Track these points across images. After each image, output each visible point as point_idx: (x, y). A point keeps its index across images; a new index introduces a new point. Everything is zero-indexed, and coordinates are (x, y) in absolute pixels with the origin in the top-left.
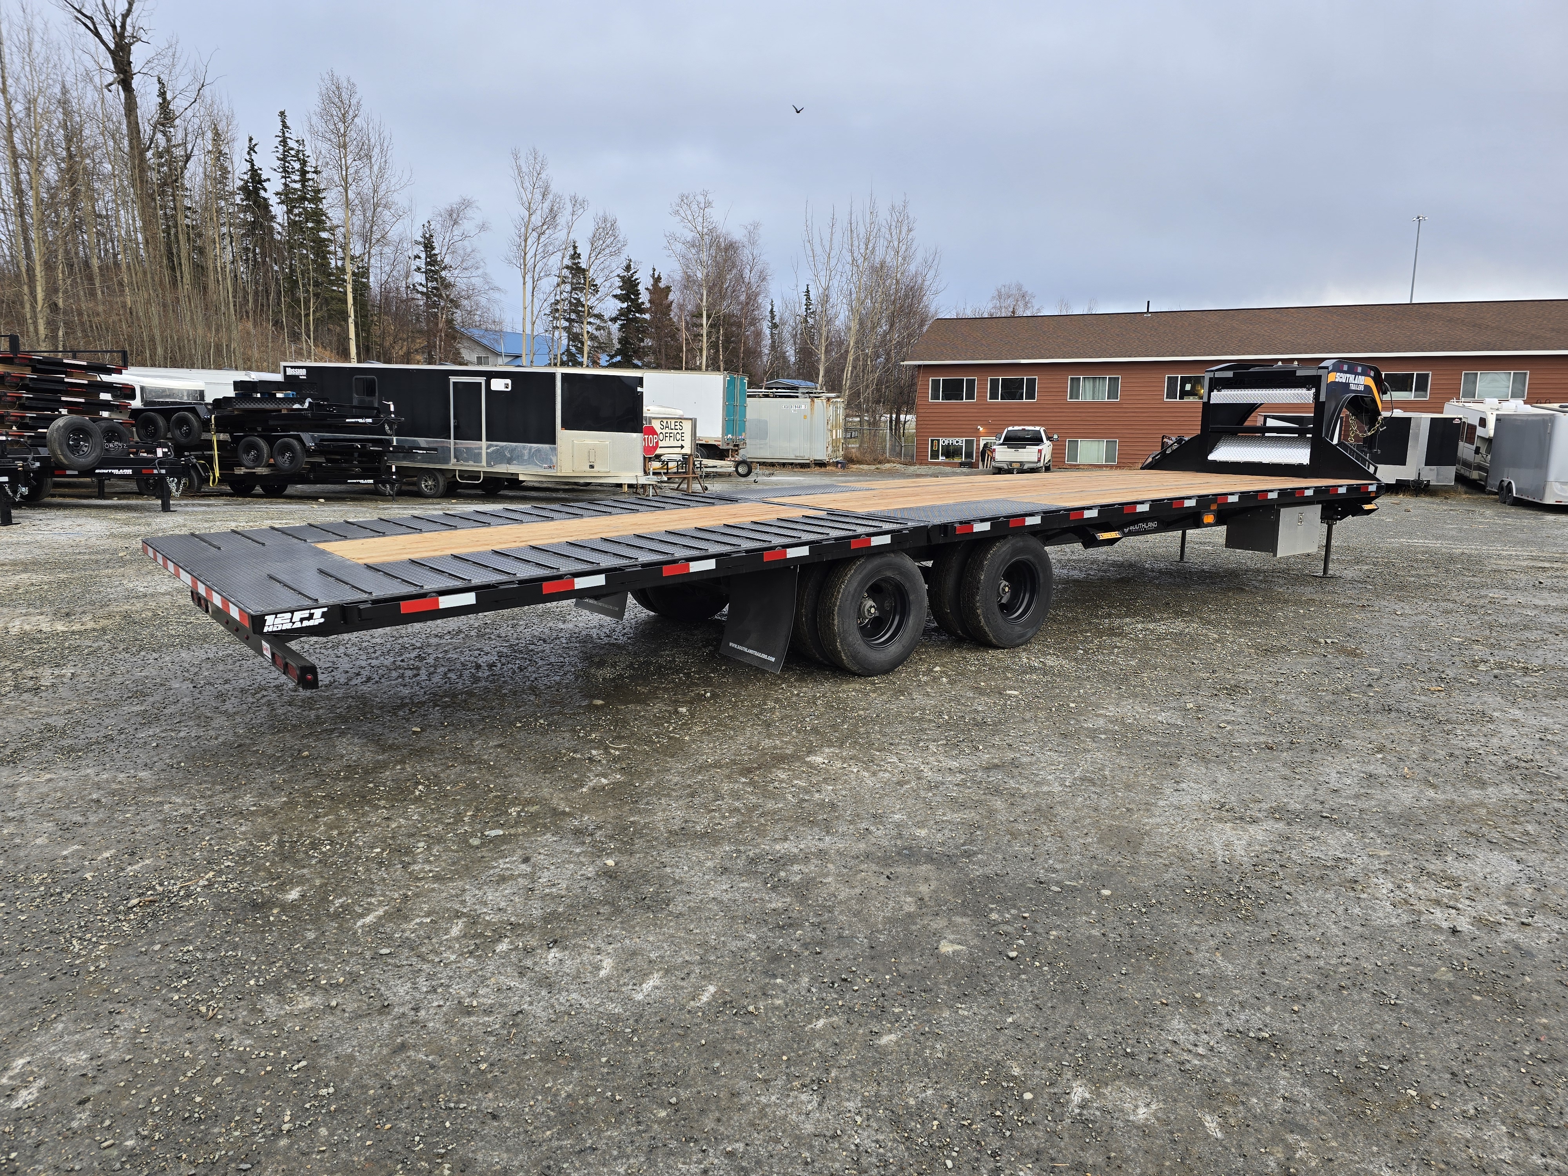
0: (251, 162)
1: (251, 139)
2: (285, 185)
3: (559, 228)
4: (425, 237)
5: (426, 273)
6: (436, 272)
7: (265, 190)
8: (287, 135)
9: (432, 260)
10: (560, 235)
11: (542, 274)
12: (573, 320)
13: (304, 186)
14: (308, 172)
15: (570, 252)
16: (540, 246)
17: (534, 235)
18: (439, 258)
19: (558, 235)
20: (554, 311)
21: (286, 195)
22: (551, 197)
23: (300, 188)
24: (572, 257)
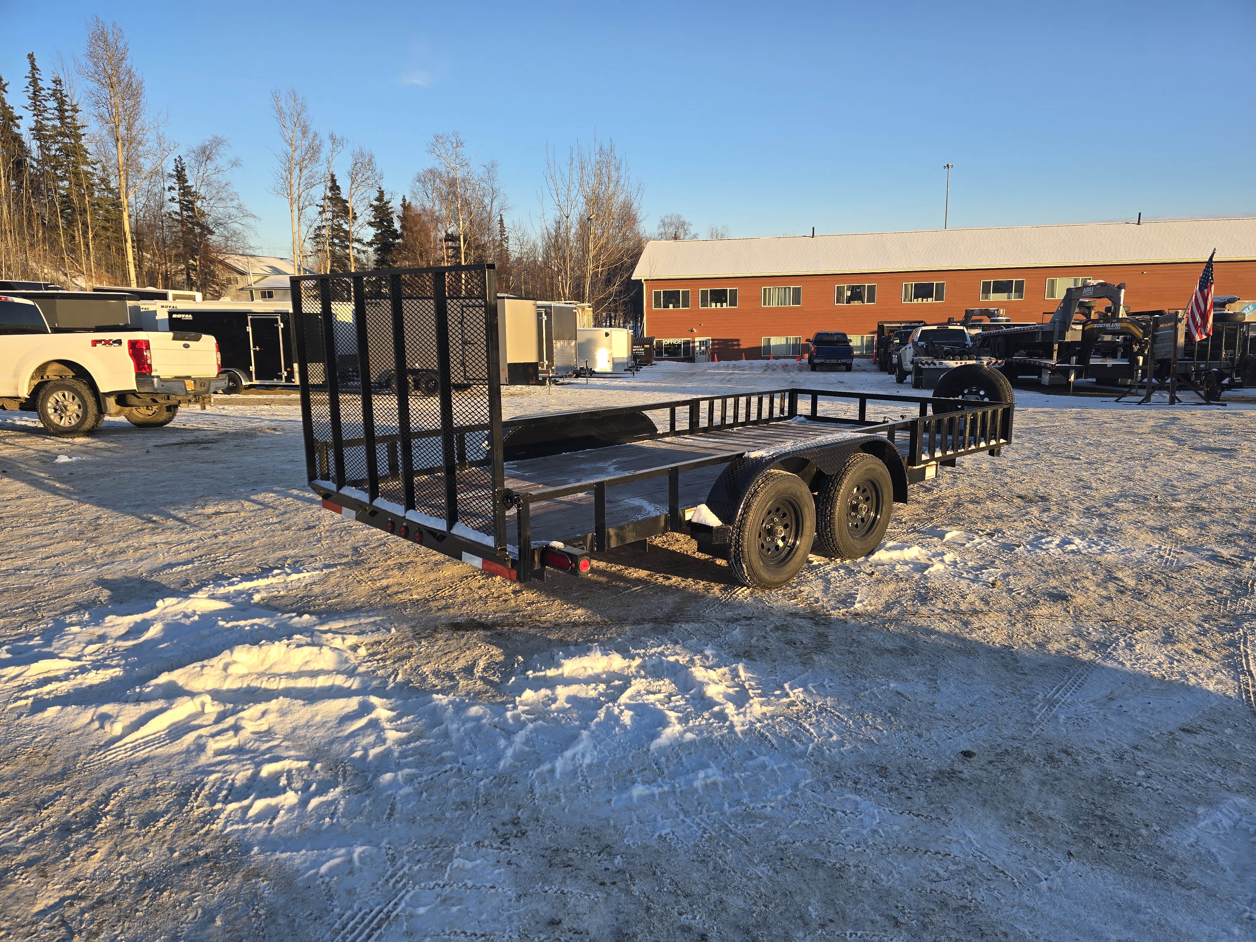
2: (36, 121)
3: (321, 163)
4: (178, 171)
5: (180, 203)
6: (191, 202)
7: (18, 127)
8: (37, 76)
9: (186, 191)
10: (321, 169)
11: (307, 203)
12: (334, 244)
13: (63, 123)
14: (67, 111)
15: (329, 184)
16: (303, 178)
17: (297, 169)
18: (193, 190)
19: (319, 169)
20: (317, 236)
21: (38, 131)
22: (311, 135)
23: (59, 125)
24: (331, 189)
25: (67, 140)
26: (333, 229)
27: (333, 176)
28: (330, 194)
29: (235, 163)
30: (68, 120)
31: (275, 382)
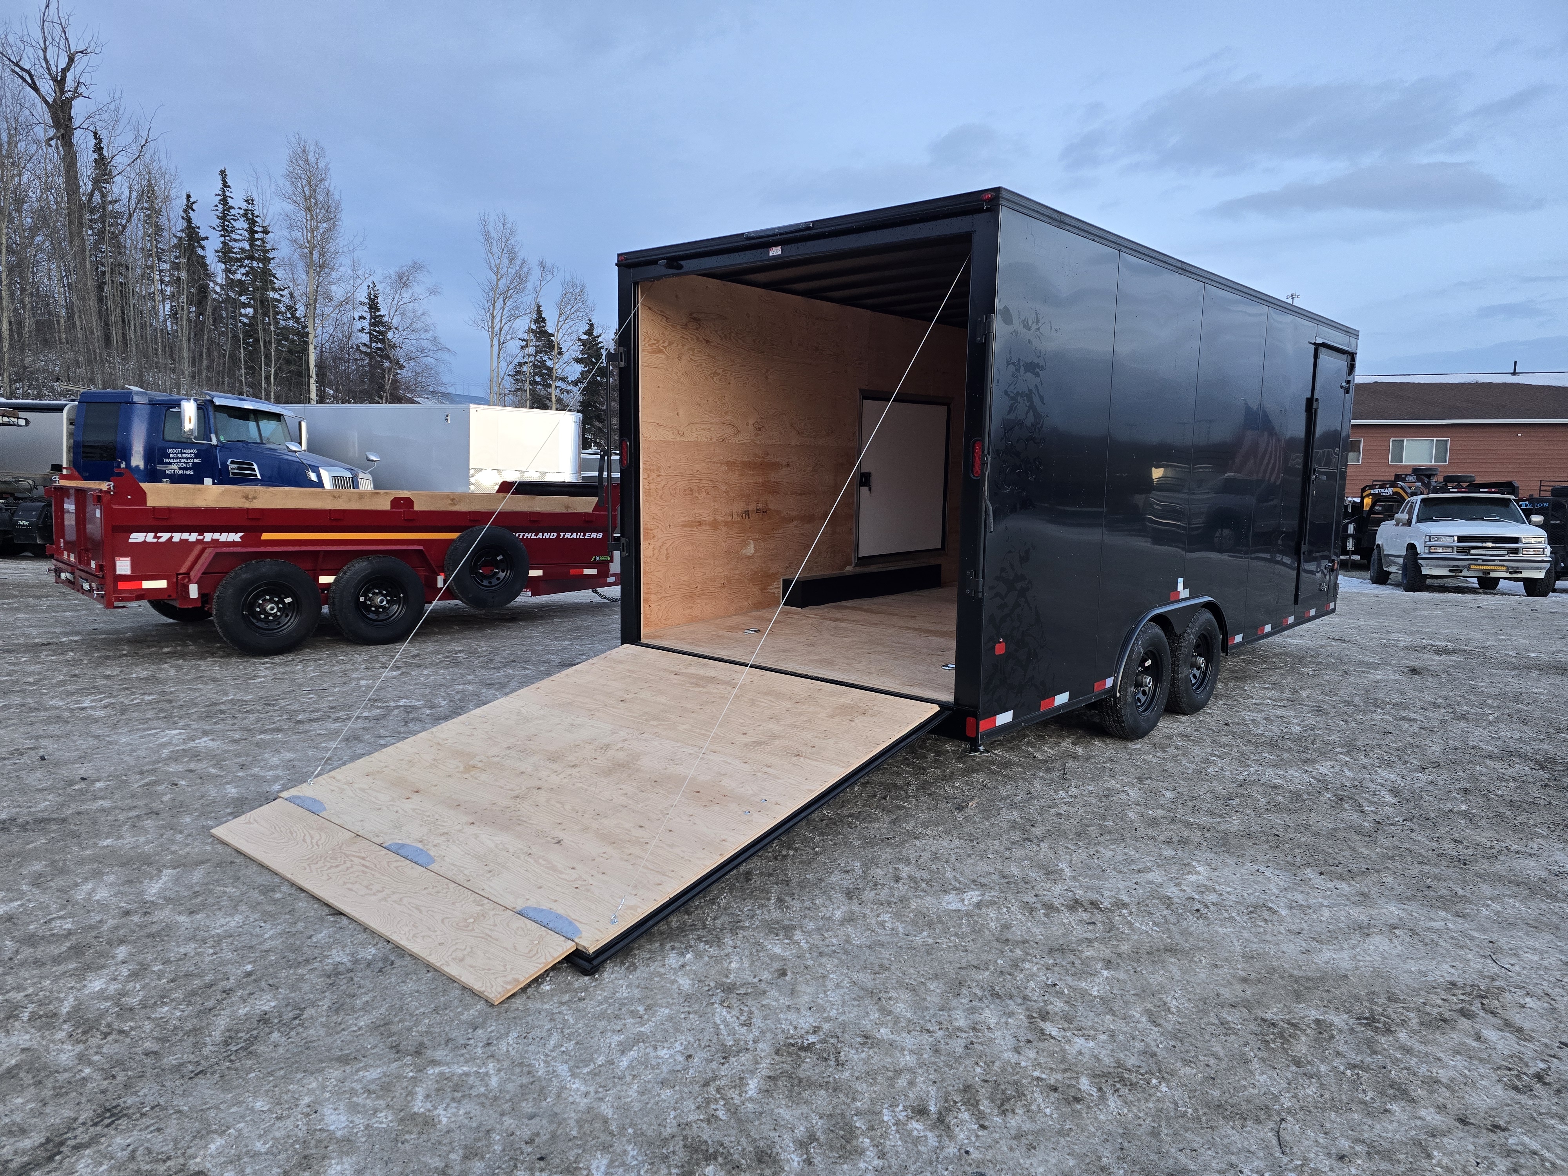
0: (189, 220)
1: (188, 197)
2: (224, 243)
3: (527, 292)
4: (370, 299)
5: (370, 333)
6: (382, 333)
7: (203, 248)
8: (227, 194)
9: (377, 321)
10: (527, 300)
11: (509, 337)
13: (251, 245)
14: (257, 232)
15: (535, 316)
16: (506, 309)
17: (501, 301)
18: (386, 319)
19: (525, 299)
20: (518, 373)
21: (225, 255)
22: (518, 262)
23: (248, 248)
24: (536, 321)
25: (255, 264)
26: (535, 366)
27: (539, 306)
28: (534, 327)
29: (433, 292)
30: (258, 243)
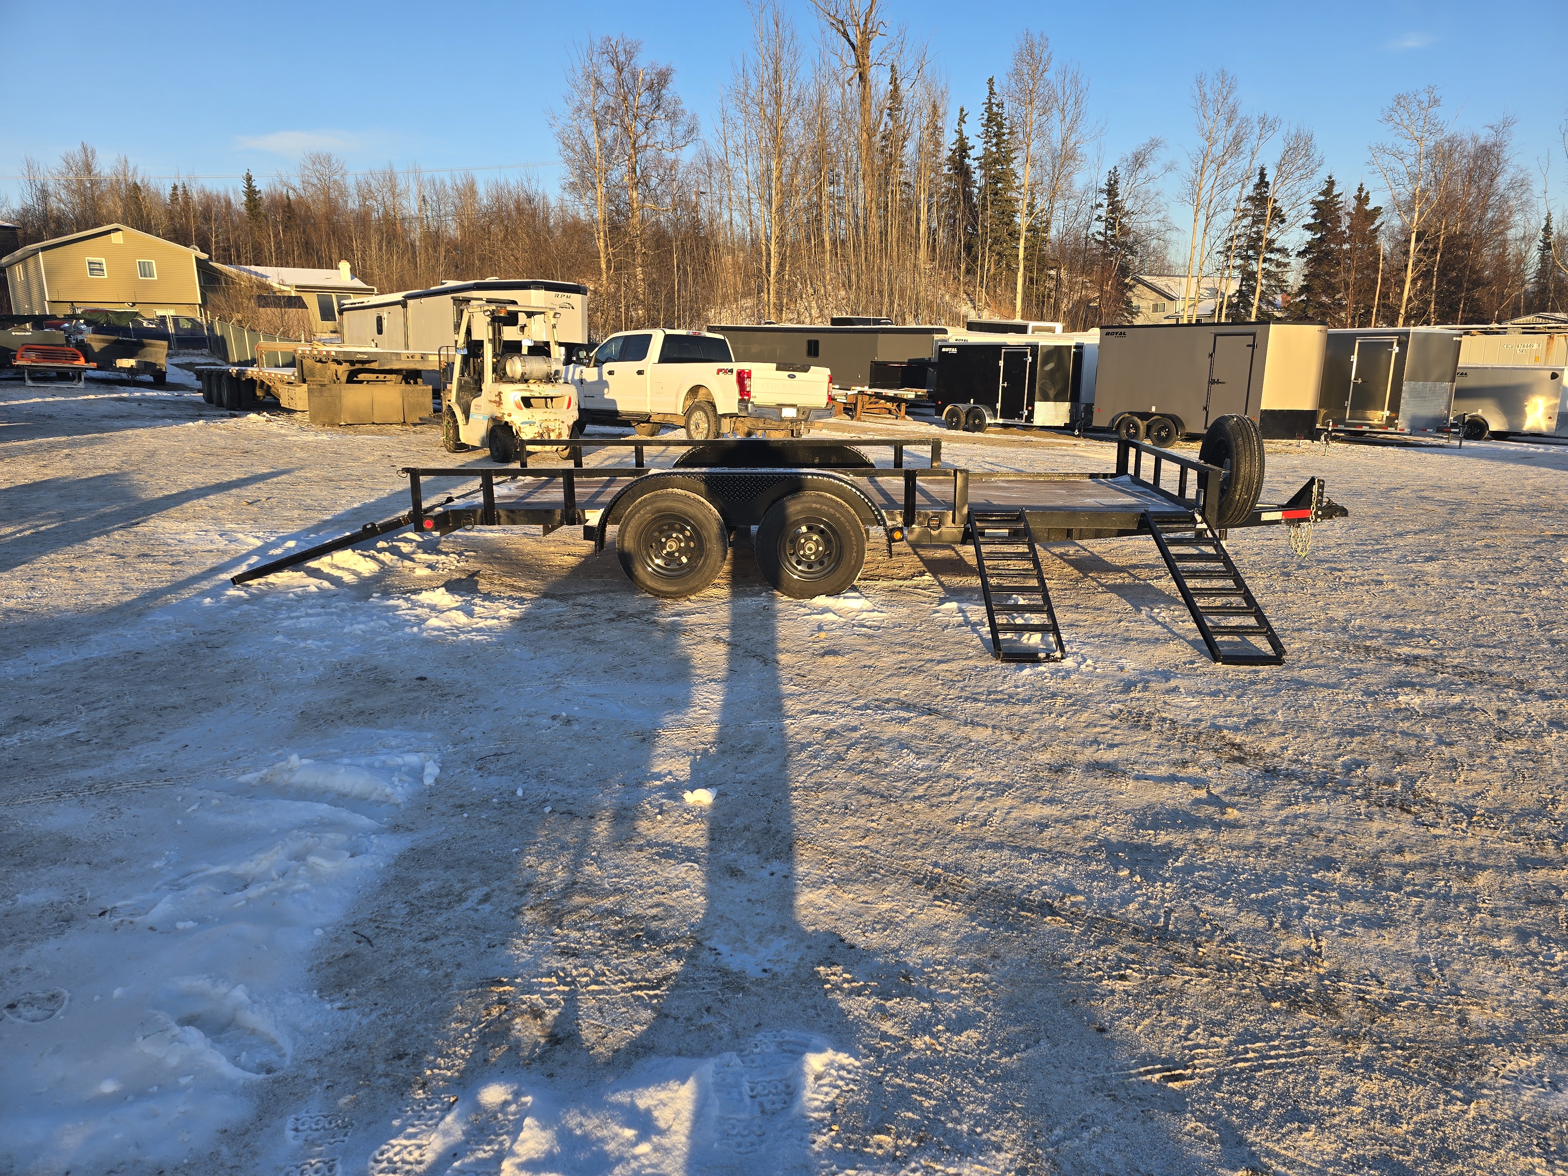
0: (960, 132)
1: (962, 110)
4: (1109, 184)
5: (1106, 220)
6: (1116, 219)
7: (969, 157)
9: (1115, 207)
11: (1218, 209)
12: (1249, 257)
18: (1122, 204)
20: (1228, 249)
24: (1257, 187)
26: (1250, 239)
27: (1263, 169)
28: (1251, 194)
29: (1169, 169)
31: (1016, 421)
